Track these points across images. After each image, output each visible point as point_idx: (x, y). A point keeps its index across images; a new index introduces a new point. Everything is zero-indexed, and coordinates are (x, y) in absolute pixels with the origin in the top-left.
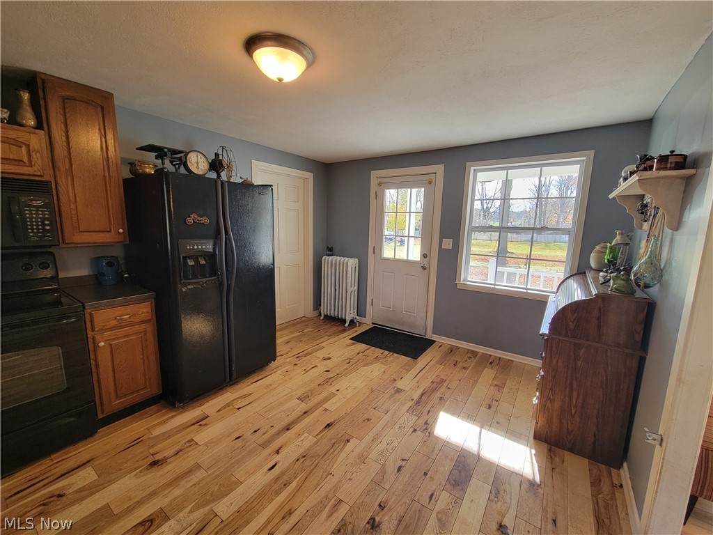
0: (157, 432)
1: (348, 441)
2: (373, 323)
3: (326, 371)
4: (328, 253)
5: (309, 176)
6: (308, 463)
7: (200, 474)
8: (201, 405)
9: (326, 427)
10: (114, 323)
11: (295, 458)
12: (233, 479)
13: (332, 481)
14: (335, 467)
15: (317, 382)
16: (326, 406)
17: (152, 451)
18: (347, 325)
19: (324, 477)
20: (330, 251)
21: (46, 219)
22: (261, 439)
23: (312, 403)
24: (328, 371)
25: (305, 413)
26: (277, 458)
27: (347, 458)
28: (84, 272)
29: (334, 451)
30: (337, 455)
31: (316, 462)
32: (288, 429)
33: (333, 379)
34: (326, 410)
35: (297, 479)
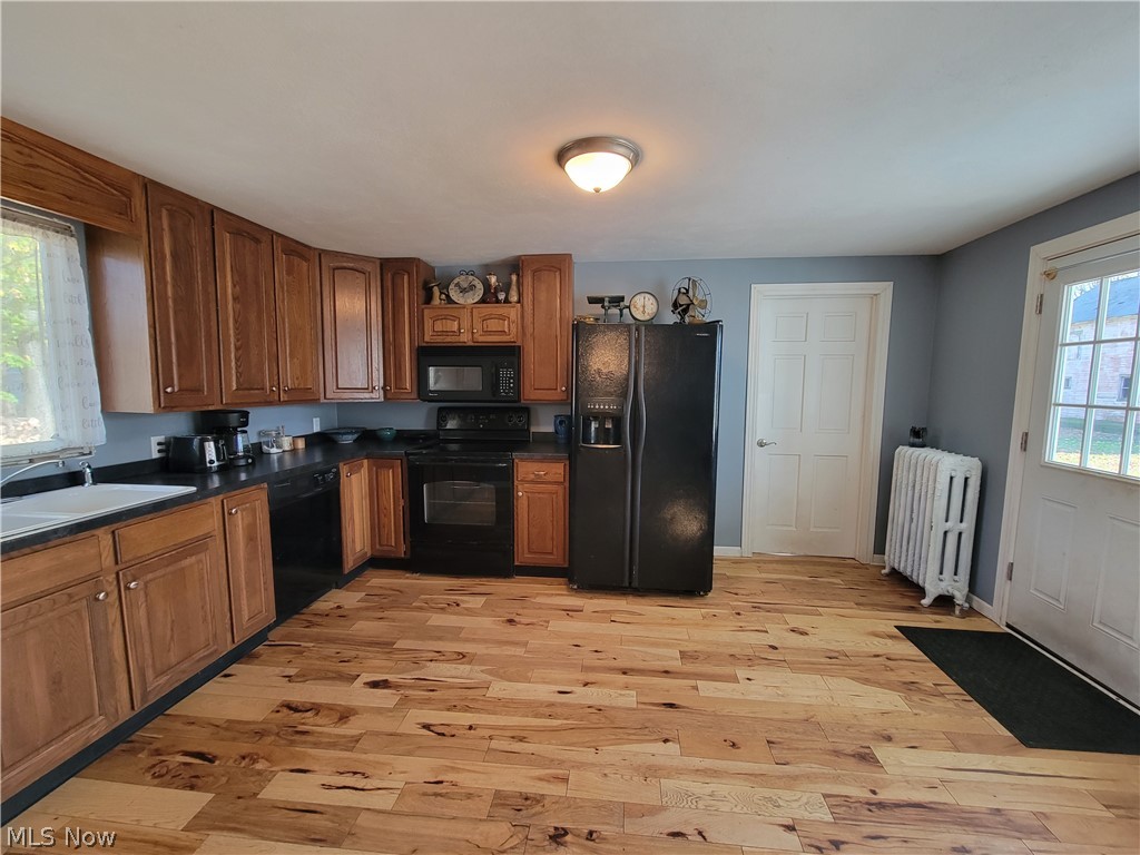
0: (539, 600)
1: (666, 741)
2: (1008, 626)
3: (771, 646)
4: (912, 440)
5: (885, 290)
6: (594, 718)
7: (519, 651)
8: (591, 598)
9: (664, 704)
10: (532, 476)
11: (590, 703)
12: (529, 674)
13: (588, 755)
14: (611, 748)
15: (732, 651)
16: (700, 683)
17: (520, 611)
18: (926, 602)
19: (587, 744)
20: (919, 437)
21: (510, 378)
22: (592, 660)
23: (690, 667)
24: (775, 648)
25: (666, 672)
26: (579, 690)
27: (636, 754)
28: (551, 429)
29: (634, 734)
30: (631, 742)
31: (601, 726)
32: (625, 673)
33: (766, 662)
34: (696, 688)
35: (565, 722)
